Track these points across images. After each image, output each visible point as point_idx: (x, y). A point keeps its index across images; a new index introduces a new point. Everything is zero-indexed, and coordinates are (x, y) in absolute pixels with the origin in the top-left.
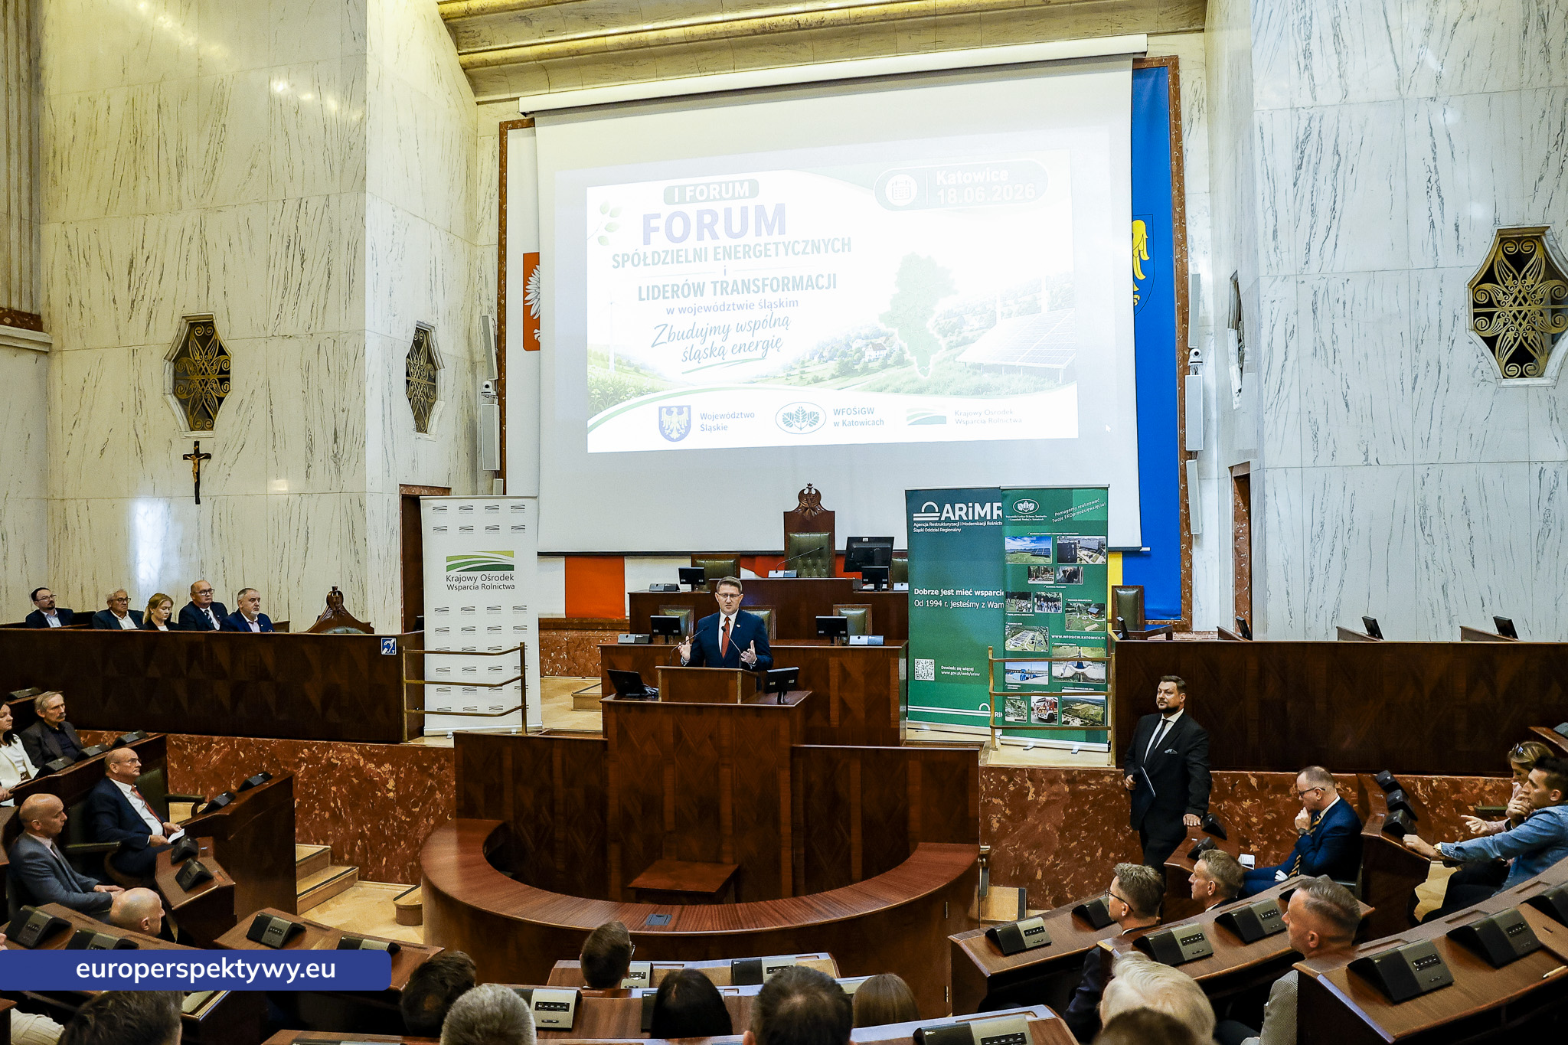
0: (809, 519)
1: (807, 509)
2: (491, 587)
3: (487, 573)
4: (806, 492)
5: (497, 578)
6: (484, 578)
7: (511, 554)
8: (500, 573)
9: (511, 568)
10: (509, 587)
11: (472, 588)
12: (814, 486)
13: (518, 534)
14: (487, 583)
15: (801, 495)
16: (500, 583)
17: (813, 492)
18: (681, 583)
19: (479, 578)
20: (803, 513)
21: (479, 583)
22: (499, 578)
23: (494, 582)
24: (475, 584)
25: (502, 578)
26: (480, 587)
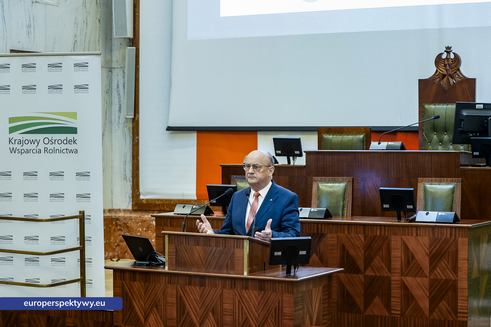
0: (446, 87)
1: (444, 76)
2: (54, 151)
3: (50, 136)
4: (444, 56)
5: (60, 142)
6: (46, 141)
7: (74, 115)
8: (63, 136)
9: (74, 130)
10: (71, 151)
11: (34, 151)
12: (454, 50)
13: (82, 94)
14: (50, 147)
15: (438, 60)
16: (63, 146)
17: (452, 56)
18: (277, 155)
19: (42, 141)
20: (440, 81)
21: (42, 146)
22: (62, 142)
23: (57, 146)
24: (38, 148)
25: (65, 142)
26: (43, 151)
